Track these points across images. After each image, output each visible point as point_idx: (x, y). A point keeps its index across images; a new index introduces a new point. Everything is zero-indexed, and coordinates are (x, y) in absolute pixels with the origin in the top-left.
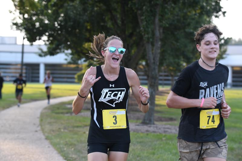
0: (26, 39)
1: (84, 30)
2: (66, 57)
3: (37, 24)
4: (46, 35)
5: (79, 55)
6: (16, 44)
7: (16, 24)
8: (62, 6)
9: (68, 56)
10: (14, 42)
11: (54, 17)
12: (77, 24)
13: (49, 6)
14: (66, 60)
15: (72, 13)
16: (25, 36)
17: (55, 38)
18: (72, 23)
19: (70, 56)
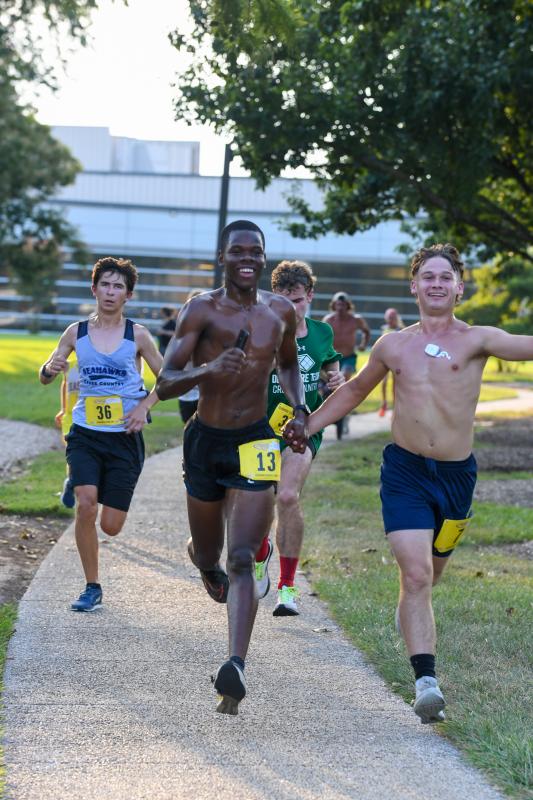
0: (238, 160)
1: (490, 125)
2: (406, 239)
3: (289, 97)
4: (323, 145)
5: (460, 232)
6: (194, 175)
7: (196, 94)
8: (397, 19)
9: (414, 235)
10: (187, 170)
11: (362, 66)
12: (460, 97)
13: (344, 20)
14: (403, 249)
15: (437, 47)
16: (235, 147)
17: (361, 158)
18: (437, 94)
19: (425, 236)
